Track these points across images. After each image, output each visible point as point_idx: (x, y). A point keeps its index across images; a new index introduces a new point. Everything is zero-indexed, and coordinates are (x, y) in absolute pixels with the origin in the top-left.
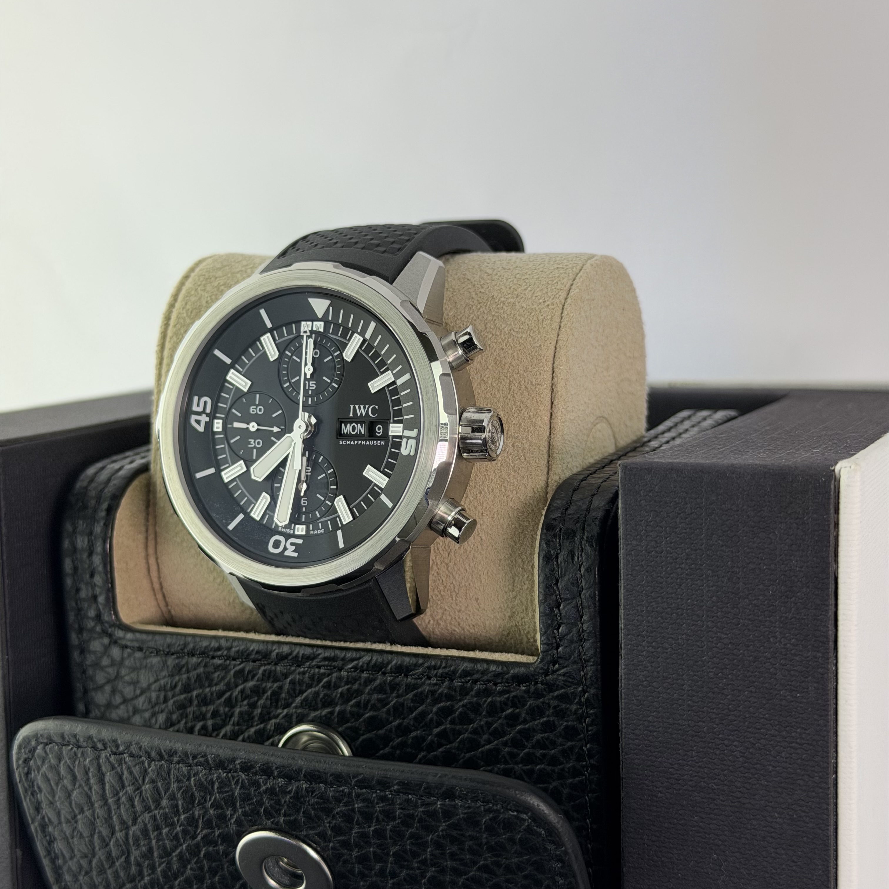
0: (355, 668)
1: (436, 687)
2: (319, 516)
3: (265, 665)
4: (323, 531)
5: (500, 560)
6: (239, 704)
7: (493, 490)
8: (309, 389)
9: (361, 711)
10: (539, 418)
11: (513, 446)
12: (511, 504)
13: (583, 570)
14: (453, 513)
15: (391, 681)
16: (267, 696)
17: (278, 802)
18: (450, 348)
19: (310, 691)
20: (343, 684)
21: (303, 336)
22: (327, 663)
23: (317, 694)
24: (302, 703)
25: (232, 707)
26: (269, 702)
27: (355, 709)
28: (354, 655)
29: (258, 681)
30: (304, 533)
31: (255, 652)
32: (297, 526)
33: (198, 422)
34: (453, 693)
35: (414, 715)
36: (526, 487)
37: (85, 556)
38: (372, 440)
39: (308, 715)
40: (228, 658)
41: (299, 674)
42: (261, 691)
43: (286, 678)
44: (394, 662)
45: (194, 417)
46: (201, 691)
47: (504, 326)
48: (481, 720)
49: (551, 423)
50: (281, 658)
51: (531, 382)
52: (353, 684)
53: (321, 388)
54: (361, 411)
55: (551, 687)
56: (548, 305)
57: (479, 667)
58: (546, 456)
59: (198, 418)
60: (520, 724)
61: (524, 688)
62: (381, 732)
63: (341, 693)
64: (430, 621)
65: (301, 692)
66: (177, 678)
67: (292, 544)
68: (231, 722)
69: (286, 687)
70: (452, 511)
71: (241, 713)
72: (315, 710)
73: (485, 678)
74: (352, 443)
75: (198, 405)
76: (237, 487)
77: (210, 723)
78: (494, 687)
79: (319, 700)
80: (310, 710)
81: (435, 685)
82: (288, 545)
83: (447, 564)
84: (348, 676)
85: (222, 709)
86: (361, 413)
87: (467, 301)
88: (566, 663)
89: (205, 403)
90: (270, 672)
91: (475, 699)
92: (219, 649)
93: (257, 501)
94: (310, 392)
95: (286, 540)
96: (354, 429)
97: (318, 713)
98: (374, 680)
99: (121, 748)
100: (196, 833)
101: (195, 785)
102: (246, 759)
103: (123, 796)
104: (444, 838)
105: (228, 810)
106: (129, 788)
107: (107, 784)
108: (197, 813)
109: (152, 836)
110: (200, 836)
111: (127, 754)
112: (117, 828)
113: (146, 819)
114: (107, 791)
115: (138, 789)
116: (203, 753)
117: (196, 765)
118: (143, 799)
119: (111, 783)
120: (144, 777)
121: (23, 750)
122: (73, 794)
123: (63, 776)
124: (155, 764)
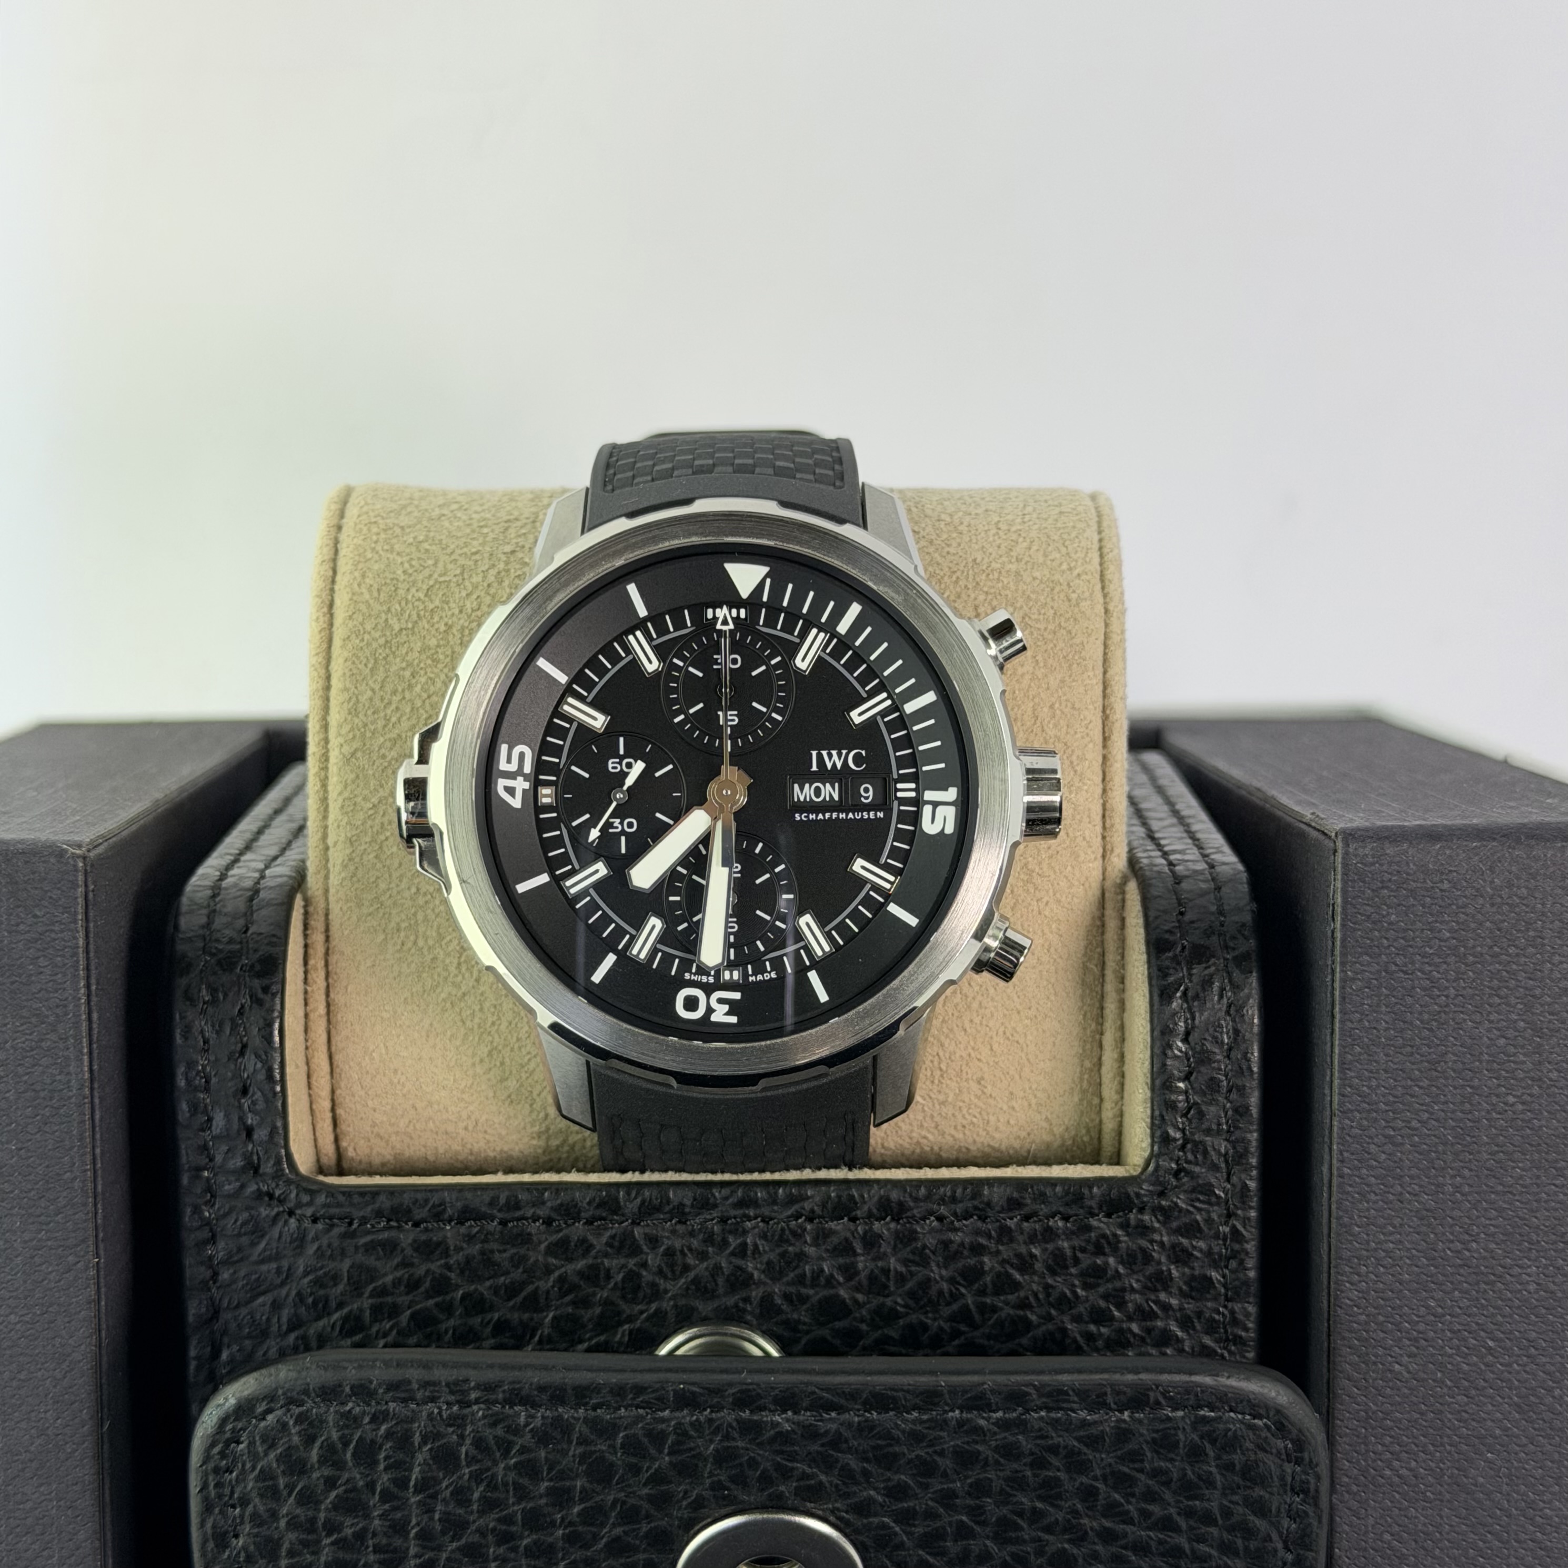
2: (762, 949)
4: (774, 975)
6: (553, 1303)
26: (618, 1294)
29: (596, 1256)
33: (510, 791)
38: (856, 811)
42: (602, 1274)
45: (502, 783)
53: (749, 721)
54: (833, 760)
59: (510, 783)
66: (422, 1269)
67: (721, 1001)
74: (820, 817)
75: (509, 761)
76: (592, 906)
82: (714, 1004)
86: (834, 765)
89: (521, 755)
90: (624, 1238)
95: (707, 995)
96: (818, 792)
99: (473, 1396)
100: (596, 1537)
101: (623, 1446)
102: (751, 1384)
103: (447, 1487)
104: (1105, 1478)
105: (680, 1484)
106: (467, 1471)
107: (417, 1469)
108: (612, 1497)
109: (491, 1557)
110: (604, 1540)
111: (482, 1406)
112: (412, 1551)
113: (487, 1526)
114: (412, 1483)
115: (488, 1470)
116: (658, 1386)
117: (637, 1407)
118: (496, 1488)
119: (429, 1465)
120: (510, 1444)
121: (229, 1427)
122: (326, 1498)
123: (312, 1467)
124: (543, 1417)
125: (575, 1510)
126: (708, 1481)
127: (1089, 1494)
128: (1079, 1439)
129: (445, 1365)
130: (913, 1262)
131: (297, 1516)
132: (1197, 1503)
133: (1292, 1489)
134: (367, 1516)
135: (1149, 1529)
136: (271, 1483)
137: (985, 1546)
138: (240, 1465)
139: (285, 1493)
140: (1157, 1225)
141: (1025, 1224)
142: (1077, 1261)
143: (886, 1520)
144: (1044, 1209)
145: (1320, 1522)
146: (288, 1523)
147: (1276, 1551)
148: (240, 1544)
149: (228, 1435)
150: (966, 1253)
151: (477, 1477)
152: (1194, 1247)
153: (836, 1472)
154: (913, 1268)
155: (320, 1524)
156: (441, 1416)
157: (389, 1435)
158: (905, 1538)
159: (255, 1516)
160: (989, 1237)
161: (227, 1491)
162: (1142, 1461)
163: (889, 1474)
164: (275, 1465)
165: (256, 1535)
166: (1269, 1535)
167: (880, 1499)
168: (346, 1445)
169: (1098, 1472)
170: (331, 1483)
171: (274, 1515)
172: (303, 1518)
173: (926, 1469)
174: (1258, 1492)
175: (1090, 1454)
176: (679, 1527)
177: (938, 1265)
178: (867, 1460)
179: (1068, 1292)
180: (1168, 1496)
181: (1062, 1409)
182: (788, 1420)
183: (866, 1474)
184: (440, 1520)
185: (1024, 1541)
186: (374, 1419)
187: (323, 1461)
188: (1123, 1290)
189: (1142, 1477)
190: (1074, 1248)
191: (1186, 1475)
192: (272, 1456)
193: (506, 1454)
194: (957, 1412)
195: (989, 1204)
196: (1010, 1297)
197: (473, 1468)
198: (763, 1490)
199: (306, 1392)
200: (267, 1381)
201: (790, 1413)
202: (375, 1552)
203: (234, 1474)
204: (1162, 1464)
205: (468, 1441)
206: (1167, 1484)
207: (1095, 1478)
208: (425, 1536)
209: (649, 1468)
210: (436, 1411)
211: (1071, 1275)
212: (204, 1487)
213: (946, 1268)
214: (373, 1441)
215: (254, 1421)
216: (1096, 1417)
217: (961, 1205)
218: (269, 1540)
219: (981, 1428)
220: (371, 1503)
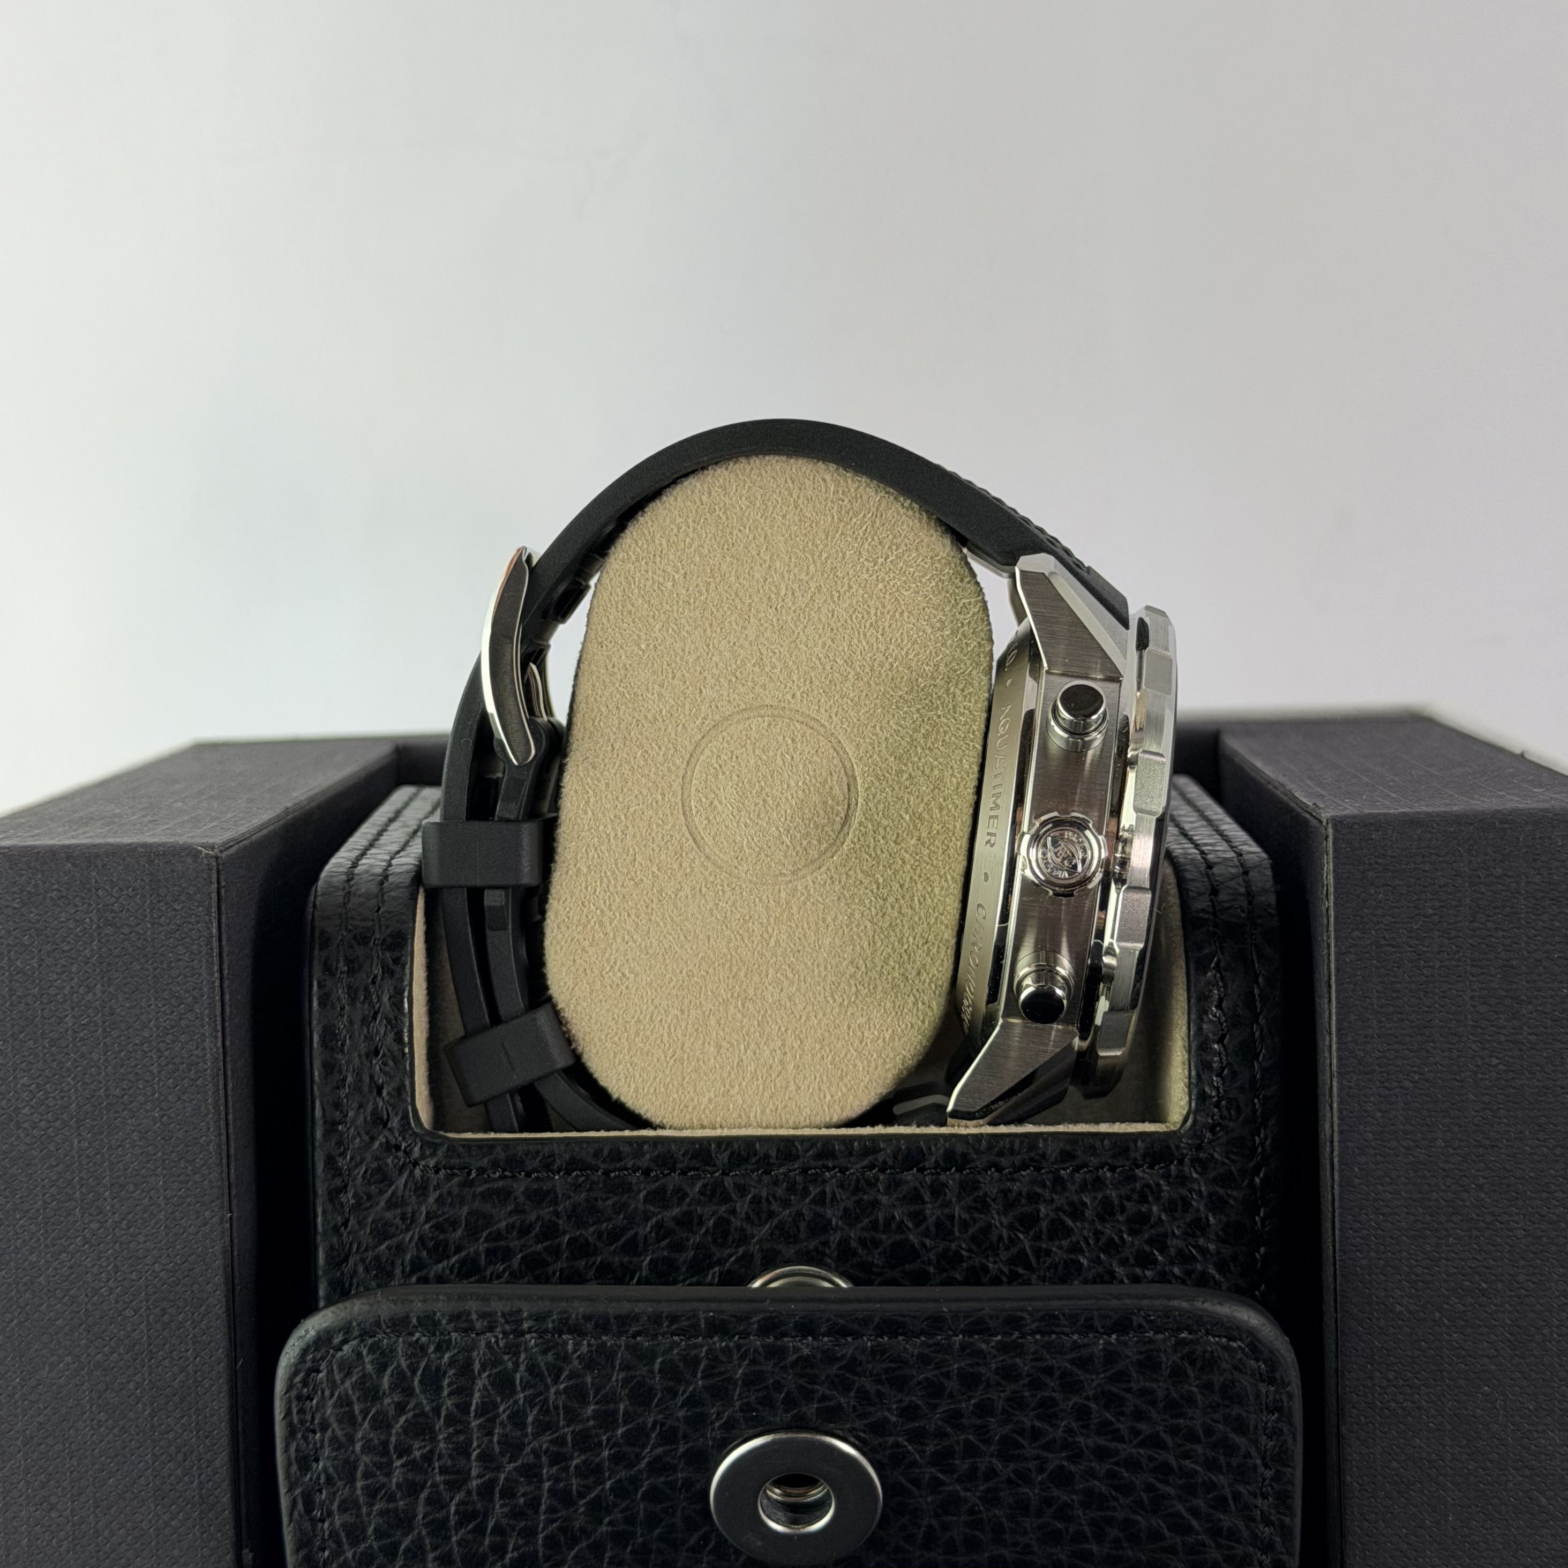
6: (651, 1248)
24: (772, 1233)
26: (710, 1238)
99: (526, 1325)
100: (638, 1457)
101: (660, 1371)
102: (774, 1311)
103: (504, 1411)
104: (1096, 1399)
105: (713, 1406)
106: (522, 1395)
107: (477, 1395)
108: (651, 1420)
109: (545, 1476)
110: (646, 1460)
111: (534, 1335)
112: (474, 1473)
113: (541, 1447)
114: (473, 1408)
115: (541, 1394)
116: (691, 1313)
117: (673, 1334)
118: (548, 1411)
119: (487, 1390)
120: (561, 1370)
121: (310, 1357)
122: (397, 1422)
123: (384, 1393)
124: (589, 1345)
125: (620, 1432)
126: (737, 1404)
127: (1082, 1413)
128: (1073, 1362)
129: (500, 1298)
130: (976, 1209)
131: (371, 1440)
132: (1182, 1421)
133: (1267, 1409)
134: (434, 1439)
135: (1140, 1445)
136: (347, 1409)
137: (990, 1462)
138: (319, 1393)
139: (360, 1419)
140: (1195, 1175)
141: (1077, 1175)
142: (1123, 1209)
143: (900, 1439)
144: (1094, 1161)
145: (1295, 1439)
146: (363, 1448)
147: (1255, 1466)
148: (320, 1467)
149: (309, 1365)
150: (1023, 1201)
151: (530, 1401)
152: (1230, 1196)
153: (852, 1394)
154: (976, 1215)
155: (391, 1447)
156: (498, 1345)
157: (452, 1362)
158: (918, 1457)
159: (334, 1439)
160: (1044, 1186)
161: (309, 1417)
162: (1129, 1381)
163: (900, 1395)
164: (350, 1392)
165: (335, 1459)
166: (1249, 1453)
167: (894, 1419)
168: (414, 1372)
169: (1091, 1393)
170: (401, 1408)
171: (351, 1439)
172: (376, 1442)
173: (934, 1390)
174: (1236, 1410)
175: (1081, 1375)
176: (713, 1446)
177: (998, 1213)
178: (880, 1382)
179: (1116, 1238)
180: (1154, 1415)
181: (1054, 1333)
182: (808, 1346)
183: (879, 1394)
184: (499, 1442)
185: (1026, 1459)
186: (439, 1348)
187: (394, 1387)
188: (1165, 1235)
189: (1129, 1396)
190: (1121, 1197)
191: (1169, 1394)
192: (348, 1383)
193: (556, 1381)
194: (961, 1336)
195: (1043, 1156)
196: (1063, 1242)
197: (527, 1393)
198: (787, 1411)
199: (378, 1324)
200: (343, 1314)
201: (810, 1338)
202: (441, 1473)
203: (315, 1401)
204: (1148, 1384)
205: (522, 1368)
206: (1153, 1403)
207: (1087, 1398)
208: (486, 1457)
209: (684, 1392)
210: (493, 1340)
211: (1118, 1221)
212: (288, 1413)
213: (1005, 1215)
214: (438, 1369)
215: (332, 1351)
216: (1086, 1340)
217: (1019, 1157)
218: (347, 1461)
219: (982, 1351)
220: (437, 1427)
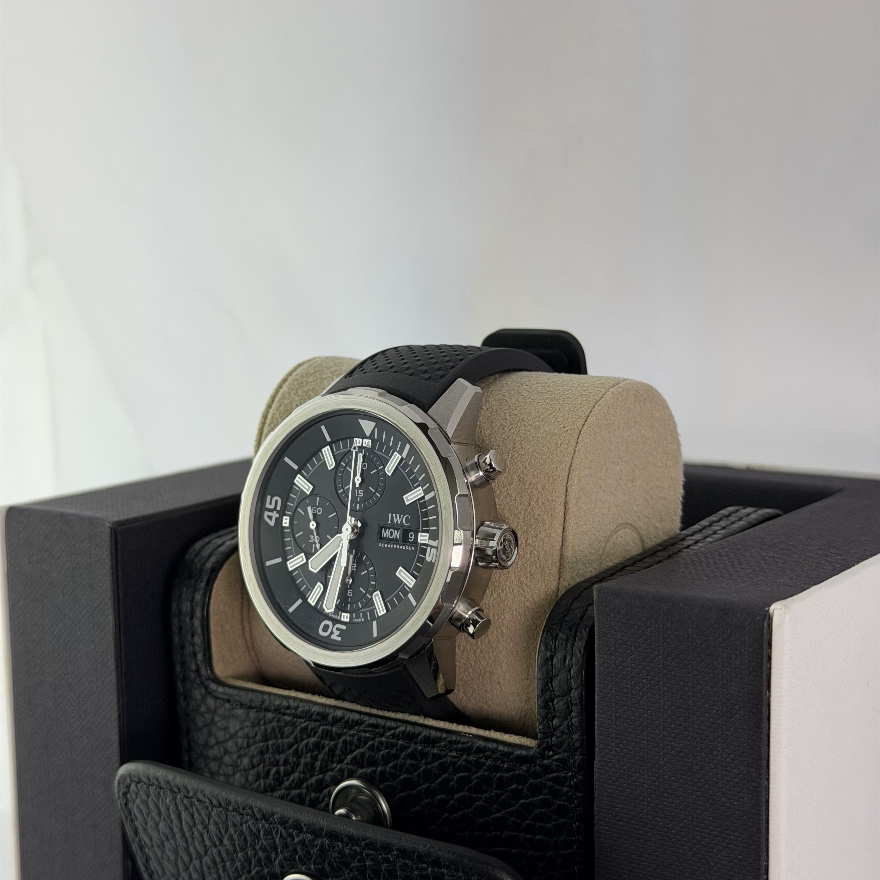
0: (393, 735)
1: (456, 759)
2: (360, 606)
3: (324, 725)
4: (363, 620)
5: (517, 652)
6: (304, 756)
7: (513, 590)
8: (358, 497)
9: (398, 773)
10: (553, 531)
11: (531, 554)
12: (528, 604)
13: (572, 672)
14: (470, 613)
15: (421, 750)
16: (325, 752)
17: (308, 853)
18: (472, 469)
19: (358, 751)
20: (383, 748)
21: (353, 452)
22: (371, 729)
23: (363, 754)
24: (351, 761)
25: (299, 757)
26: (327, 757)
27: (393, 771)
28: (393, 724)
29: (318, 738)
30: (348, 620)
31: (316, 713)
32: (343, 614)
33: (270, 518)
34: (470, 766)
35: (439, 781)
36: (540, 591)
37: (188, 619)
38: (406, 545)
39: (356, 772)
40: (296, 716)
41: (350, 735)
42: (320, 746)
43: (340, 738)
44: (423, 735)
45: (266, 513)
46: (275, 741)
47: (528, 447)
48: (492, 792)
49: (563, 536)
50: (336, 721)
51: (548, 499)
52: (391, 749)
53: (368, 495)
54: (397, 519)
55: (547, 769)
56: (567, 430)
57: (489, 745)
58: (558, 564)
59: (270, 514)
60: (523, 798)
61: (525, 768)
62: (414, 792)
63: (383, 756)
64: (462, 697)
65: (352, 752)
66: (257, 728)
67: (338, 629)
68: (298, 770)
69: (340, 745)
70: (469, 611)
71: (306, 764)
72: (363, 767)
73: (494, 756)
74: (389, 546)
75: (270, 503)
76: (299, 575)
77: (282, 769)
78: (502, 765)
79: (365, 759)
80: (358, 767)
81: (455, 757)
82: (334, 630)
83: (475, 651)
84: (387, 742)
85: (291, 758)
86: (397, 521)
87: (502, 422)
88: (559, 751)
89: (276, 501)
90: (328, 731)
91: (487, 773)
92: (288, 708)
93: (313, 589)
94: (359, 500)
95: (334, 626)
96: (391, 534)
97: (364, 770)
98: (408, 747)
126: (281, 856)
